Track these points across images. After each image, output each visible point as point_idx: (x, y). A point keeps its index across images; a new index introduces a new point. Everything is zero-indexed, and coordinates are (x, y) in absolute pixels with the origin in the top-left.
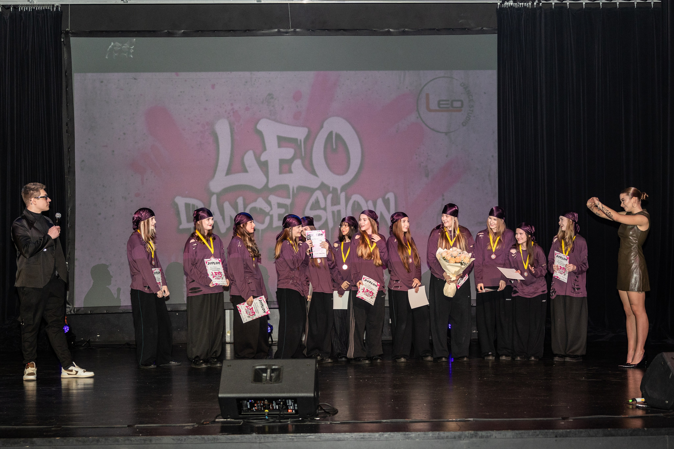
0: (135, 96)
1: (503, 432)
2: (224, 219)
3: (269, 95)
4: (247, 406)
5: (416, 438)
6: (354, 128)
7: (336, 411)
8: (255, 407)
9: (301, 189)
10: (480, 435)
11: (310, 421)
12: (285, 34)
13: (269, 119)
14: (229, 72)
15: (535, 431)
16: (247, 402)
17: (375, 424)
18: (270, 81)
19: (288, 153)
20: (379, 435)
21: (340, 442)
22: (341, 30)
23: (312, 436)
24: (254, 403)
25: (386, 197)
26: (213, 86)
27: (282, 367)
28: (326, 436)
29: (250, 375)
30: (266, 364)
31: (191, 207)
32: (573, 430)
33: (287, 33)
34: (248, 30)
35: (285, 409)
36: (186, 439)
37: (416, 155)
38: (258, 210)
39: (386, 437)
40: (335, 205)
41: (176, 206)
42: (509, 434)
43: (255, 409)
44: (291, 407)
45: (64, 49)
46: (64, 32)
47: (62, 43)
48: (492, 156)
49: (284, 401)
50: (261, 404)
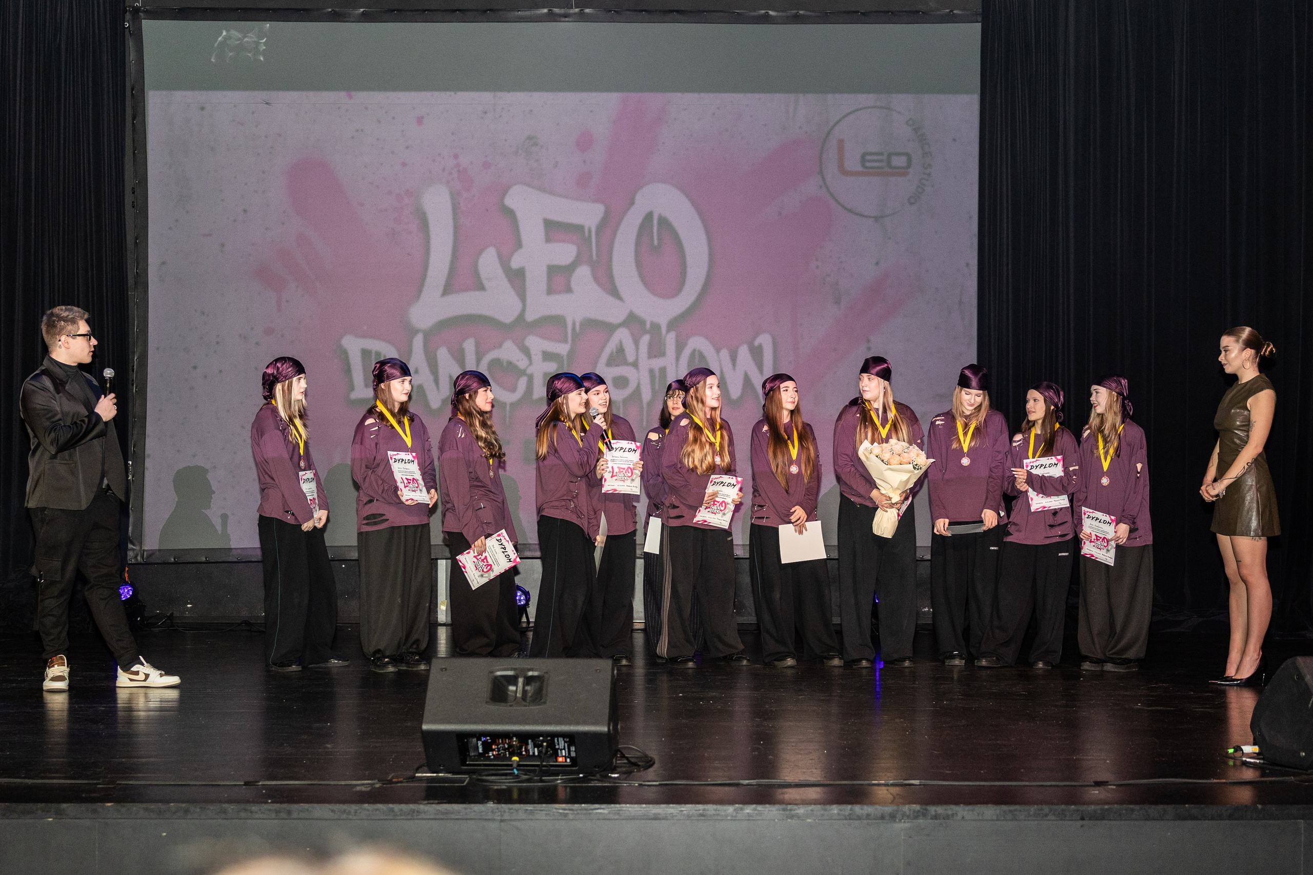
0: (266, 137)
1: (979, 808)
2: (436, 381)
3: (530, 138)
4: (478, 748)
5: (808, 816)
6: (694, 205)
7: (650, 761)
8: (494, 750)
9: (591, 324)
10: (933, 813)
11: (599, 780)
12: (564, 19)
13: (529, 185)
14: (452, 93)
15: (1040, 806)
16: (477, 741)
17: (727, 788)
18: (531, 111)
19: (565, 253)
20: (735, 810)
21: (657, 821)
22: (672, 11)
23: (603, 810)
24: (491, 744)
25: (756, 343)
26: (420, 120)
27: (547, 673)
28: (630, 809)
29: (484, 688)
30: (514, 667)
32: (1116, 805)
33: (566, 16)
34: (490, 10)
35: (551, 755)
36: (359, 812)
37: (817, 260)
38: (503, 365)
39: (748, 813)
40: (655, 357)
41: (344, 355)
42: (990, 811)
43: (493, 755)
44: (563, 751)
45: (131, 43)
46: (129, 10)
47: (127, 31)
48: (967, 265)
49: (549, 740)
50: (505, 746)
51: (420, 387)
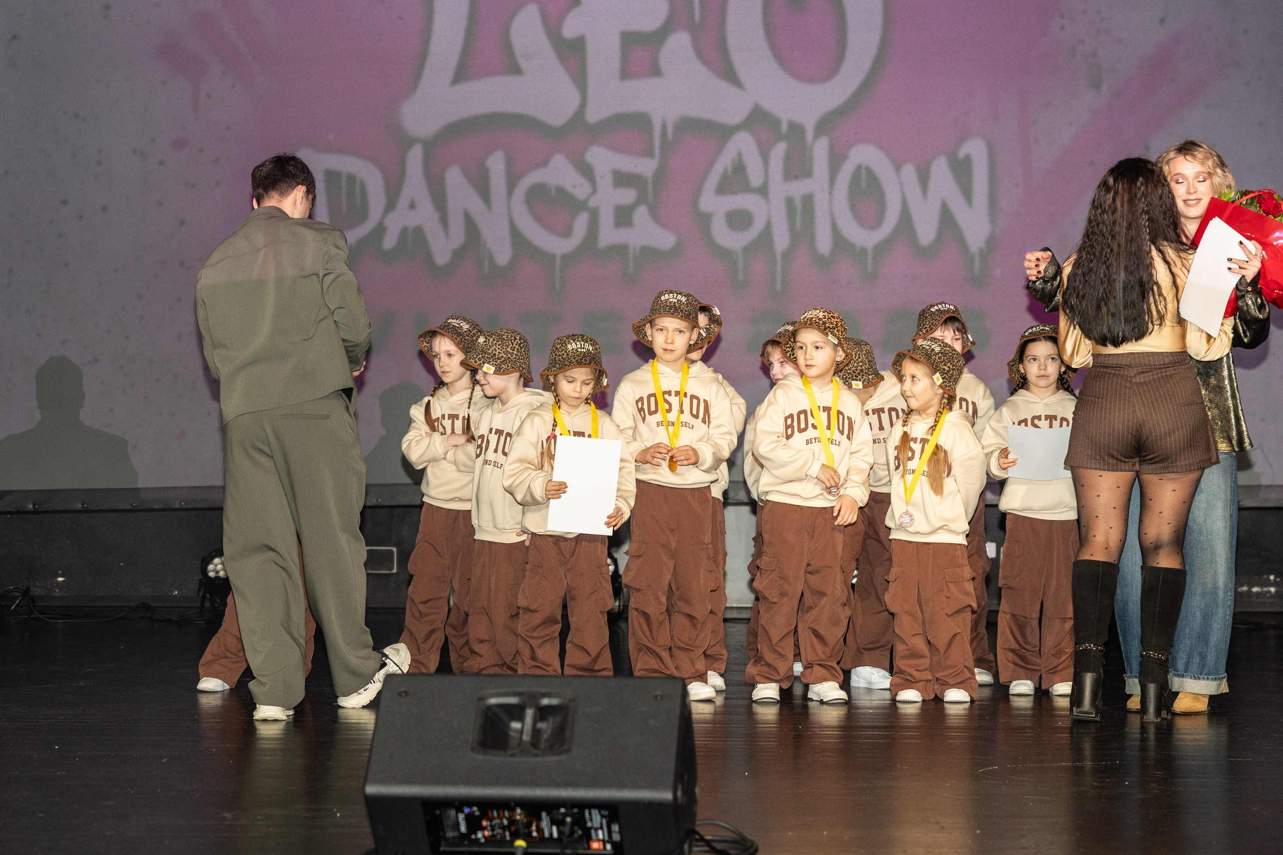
2: (444, 220)
4: (457, 825)
7: (751, 847)
8: (483, 829)
9: (690, 126)
16: (457, 813)
19: (649, 12)
24: (481, 818)
25: (962, 153)
27: (574, 700)
29: (469, 726)
30: (519, 690)
31: (344, 183)
35: (580, 838)
37: (1062, 17)
38: (553, 192)
40: (796, 178)
43: (484, 836)
44: (600, 832)
49: (576, 813)
50: (502, 822)
51: (419, 231)
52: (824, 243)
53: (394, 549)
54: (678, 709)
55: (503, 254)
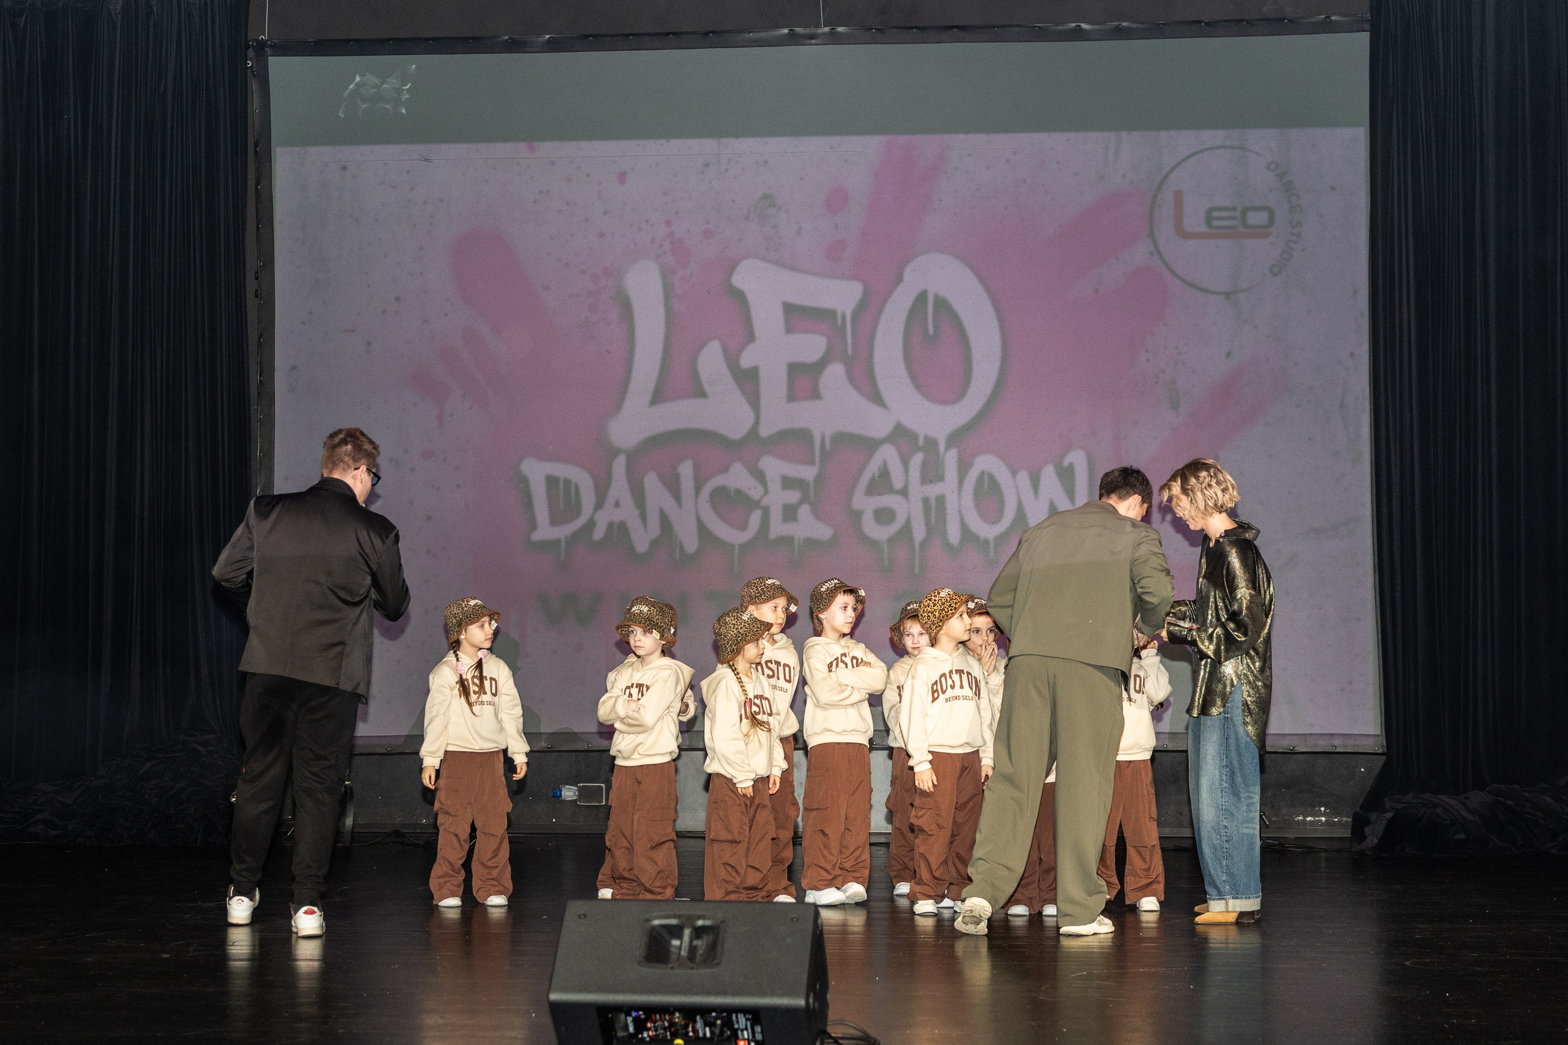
0: (425, 203)
2: (643, 517)
3: (765, 197)
4: (626, 1027)
6: (982, 280)
8: (648, 1030)
9: (843, 439)
12: (808, 42)
13: (764, 259)
14: (663, 141)
16: (626, 1017)
18: (766, 162)
19: (811, 347)
22: (953, 27)
24: (646, 1021)
25: (1066, 462)
26: (622, 177)
27: (724, 922)
29: (637, 945)
30: (678, 913)
31: (561, 487)
33: (812, 37)
34: (714, 32)
35: (729, 1037)
37: (1147, 351)
38: (732, 494)
40: (931, 482)
41: (525, 481)
43: (649, 1036)
44: (745, 1032)
45: (254, 86)
46: (253, 44)
47: (249, 71)
48: (1352, 355)
49: (725, 1017)
50: (664, 1025)
51: (622, 526)
52: (954, 535)
53: (603, 785)
54: (810, 928)
55: (691, 544)
